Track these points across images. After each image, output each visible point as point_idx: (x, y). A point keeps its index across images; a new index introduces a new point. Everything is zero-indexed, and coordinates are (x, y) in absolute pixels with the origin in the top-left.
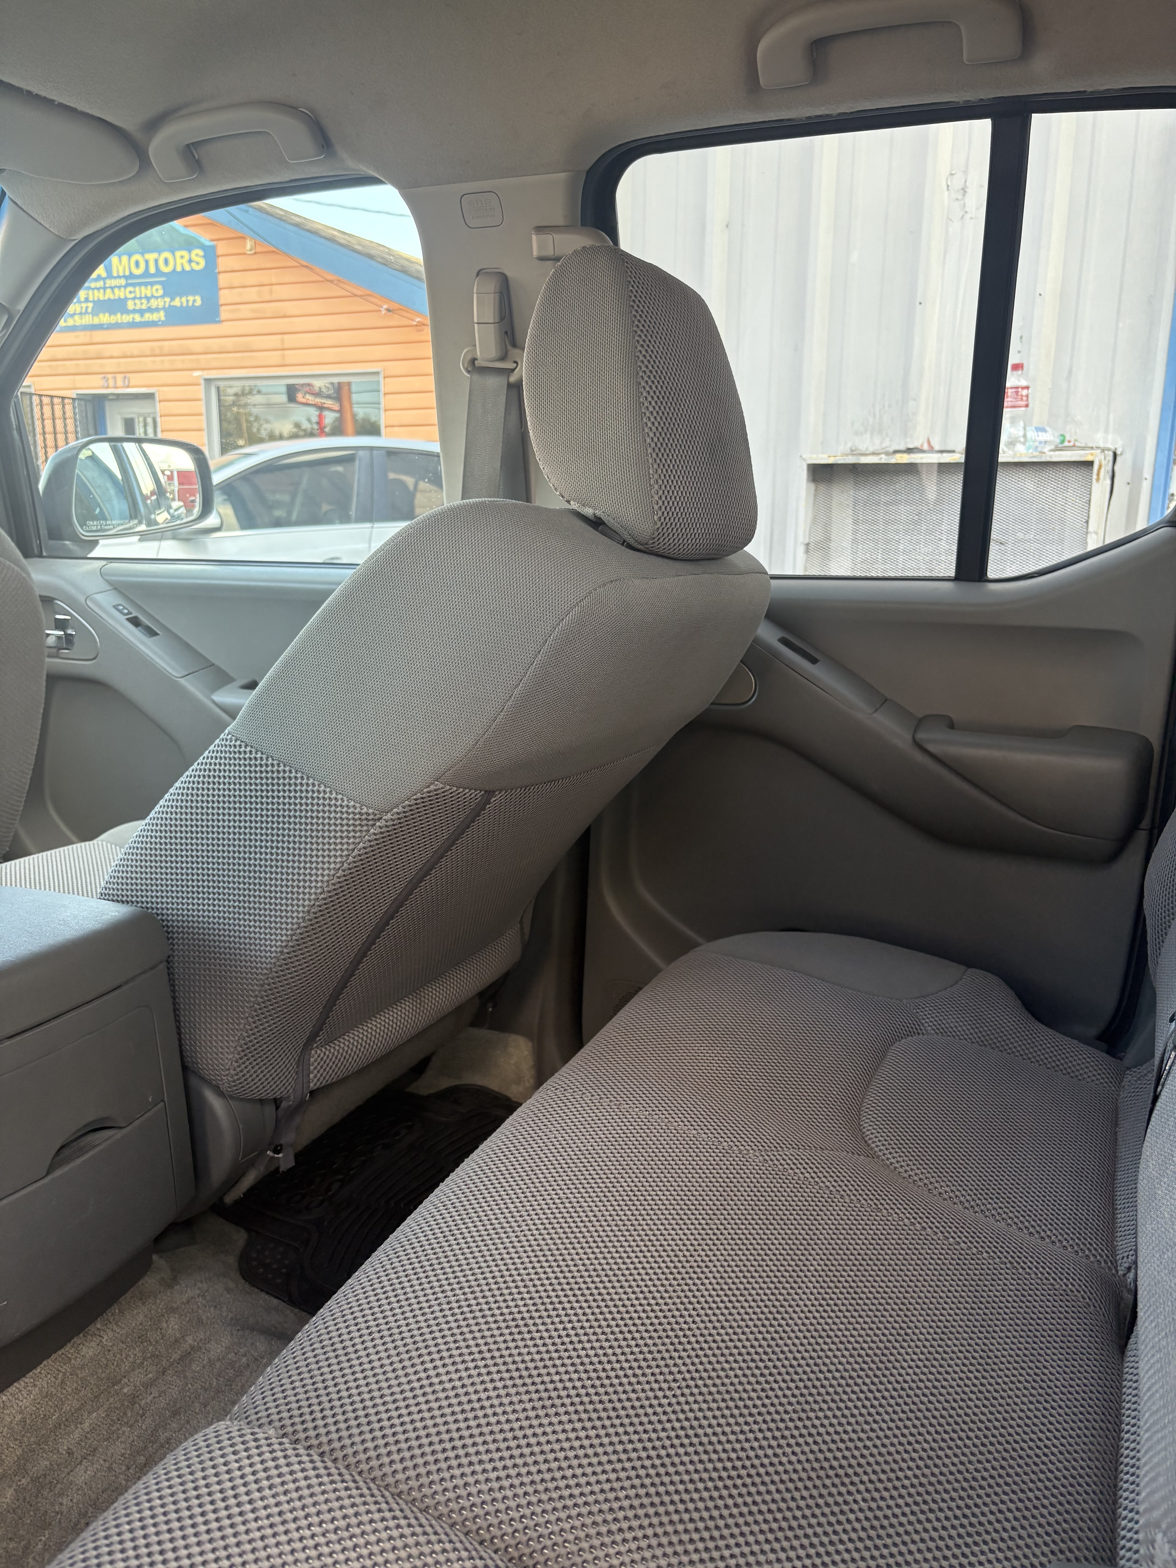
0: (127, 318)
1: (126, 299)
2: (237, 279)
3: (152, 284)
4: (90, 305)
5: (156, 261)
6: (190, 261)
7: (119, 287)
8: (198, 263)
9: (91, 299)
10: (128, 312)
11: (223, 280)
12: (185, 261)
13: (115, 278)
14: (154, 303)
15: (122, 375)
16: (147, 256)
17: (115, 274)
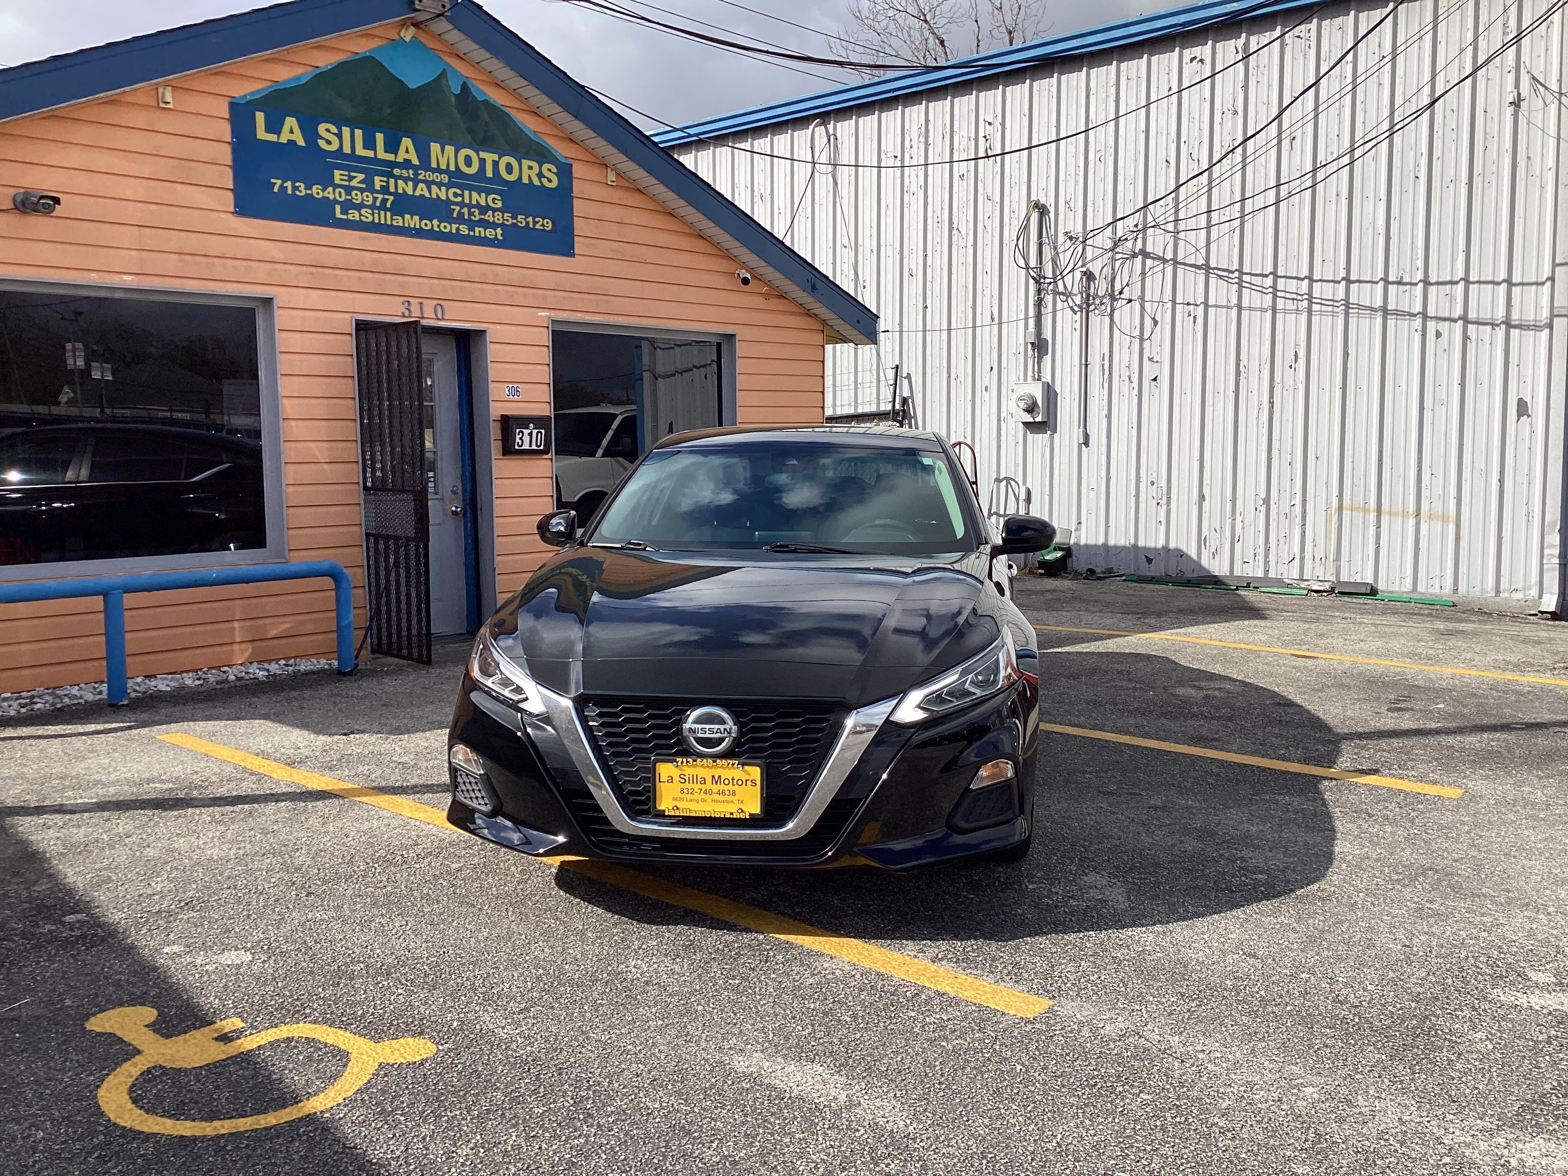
0: (445, 227)
1: (448, 202)
2: (595, 210)
3: (488, 192)
4: (391, 198)
5: (496, 164)
6: (540, 175)
7: (440, 185)
8: (550, 181)
9: (392, 189)
10: (451, 221)
11: (579, 207)
12: (534, 174)
13: (434, 171)
14: (489, 216)
15: (435, 302)
16: (483, 155)
17: (434, 165)
